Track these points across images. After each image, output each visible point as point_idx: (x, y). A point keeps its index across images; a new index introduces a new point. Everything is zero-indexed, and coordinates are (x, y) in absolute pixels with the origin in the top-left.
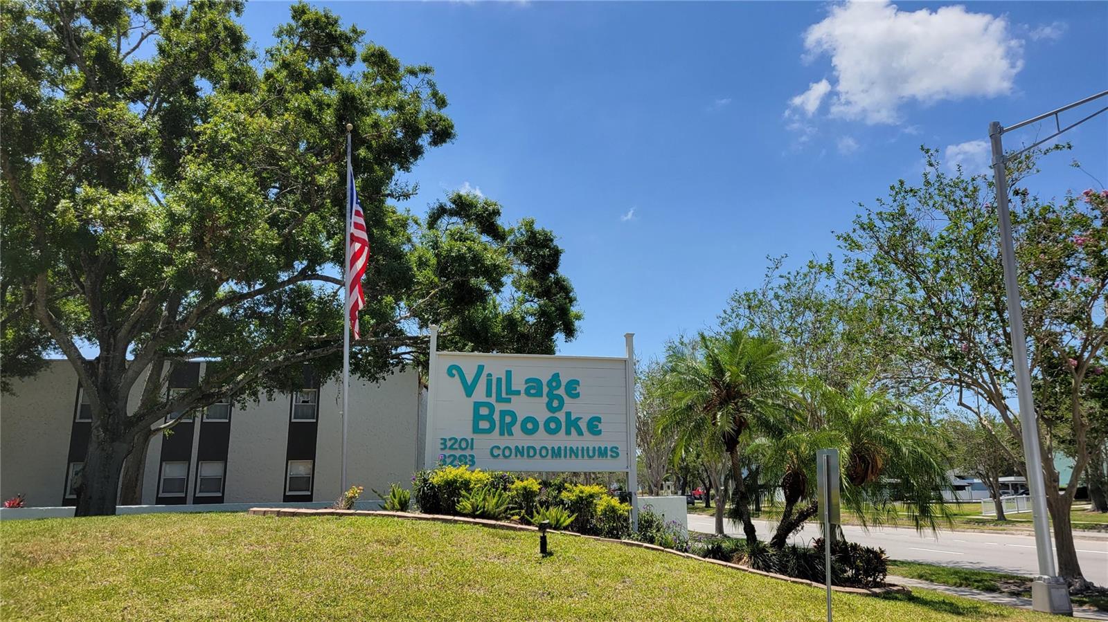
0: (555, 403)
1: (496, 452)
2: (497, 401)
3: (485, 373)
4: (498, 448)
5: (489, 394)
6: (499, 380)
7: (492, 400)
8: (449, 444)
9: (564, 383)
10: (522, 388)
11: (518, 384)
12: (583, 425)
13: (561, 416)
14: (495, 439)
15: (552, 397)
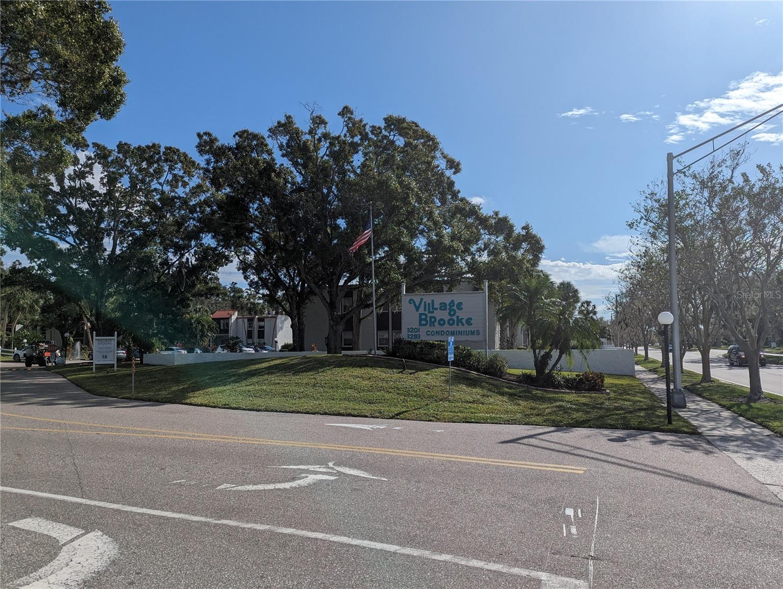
0: (452, 313)
1: (428, 333)
2: (429, 313)
3: (424, 301)
4: (429, 331)
5: (425, 310)
6: (429, 304)
7: (426, 312)
8: (410, 330)
9: (456, 303)
10: (438, 307)
11: (437, 305)
12: (464, 321)
13: (455, 318)
14: (428, 328)
15: (450, 310)
